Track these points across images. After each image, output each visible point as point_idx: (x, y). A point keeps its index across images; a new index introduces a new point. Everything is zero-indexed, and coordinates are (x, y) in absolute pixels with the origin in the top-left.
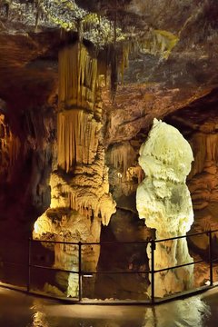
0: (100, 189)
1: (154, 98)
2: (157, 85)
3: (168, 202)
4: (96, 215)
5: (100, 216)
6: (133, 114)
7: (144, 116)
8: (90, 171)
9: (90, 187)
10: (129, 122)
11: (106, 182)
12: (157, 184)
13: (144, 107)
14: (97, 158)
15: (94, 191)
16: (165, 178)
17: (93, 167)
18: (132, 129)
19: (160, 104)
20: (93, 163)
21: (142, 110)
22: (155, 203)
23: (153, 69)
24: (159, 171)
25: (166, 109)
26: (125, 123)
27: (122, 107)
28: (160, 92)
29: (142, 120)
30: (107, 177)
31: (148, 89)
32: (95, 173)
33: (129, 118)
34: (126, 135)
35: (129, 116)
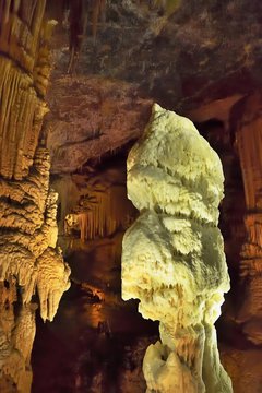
0: (39, 238)
1: (116, 112)
2: (127, 87)
3: (198, 264)
4: (27, 298)
5: (36, 298)
6: (82, 133)
7: (98, 136)
8: (18, 196)
9: (16, 230)
10: (75, 143)
11: (52, 222)
12: (171, 224)
13: (100, 124)
14: (34, 170)
15: (25, 241)
16: (188, 213)
17: (25, 187)
18: (78, 155)
19: (122, 122)
20: (25, 180)
21: (95, 127)
22: (171, 266)
23: (130, 51)
24: (175, 199)
25: (129, 132)
26: (68, 144)
27: (66, 119)
28: (127, 101)
29: (94, 142)
30: (54, 213)
31: (111, 93)
32: (28, 202)
33: (76, 137)
34: (68, 164)
35: (76, 136)
